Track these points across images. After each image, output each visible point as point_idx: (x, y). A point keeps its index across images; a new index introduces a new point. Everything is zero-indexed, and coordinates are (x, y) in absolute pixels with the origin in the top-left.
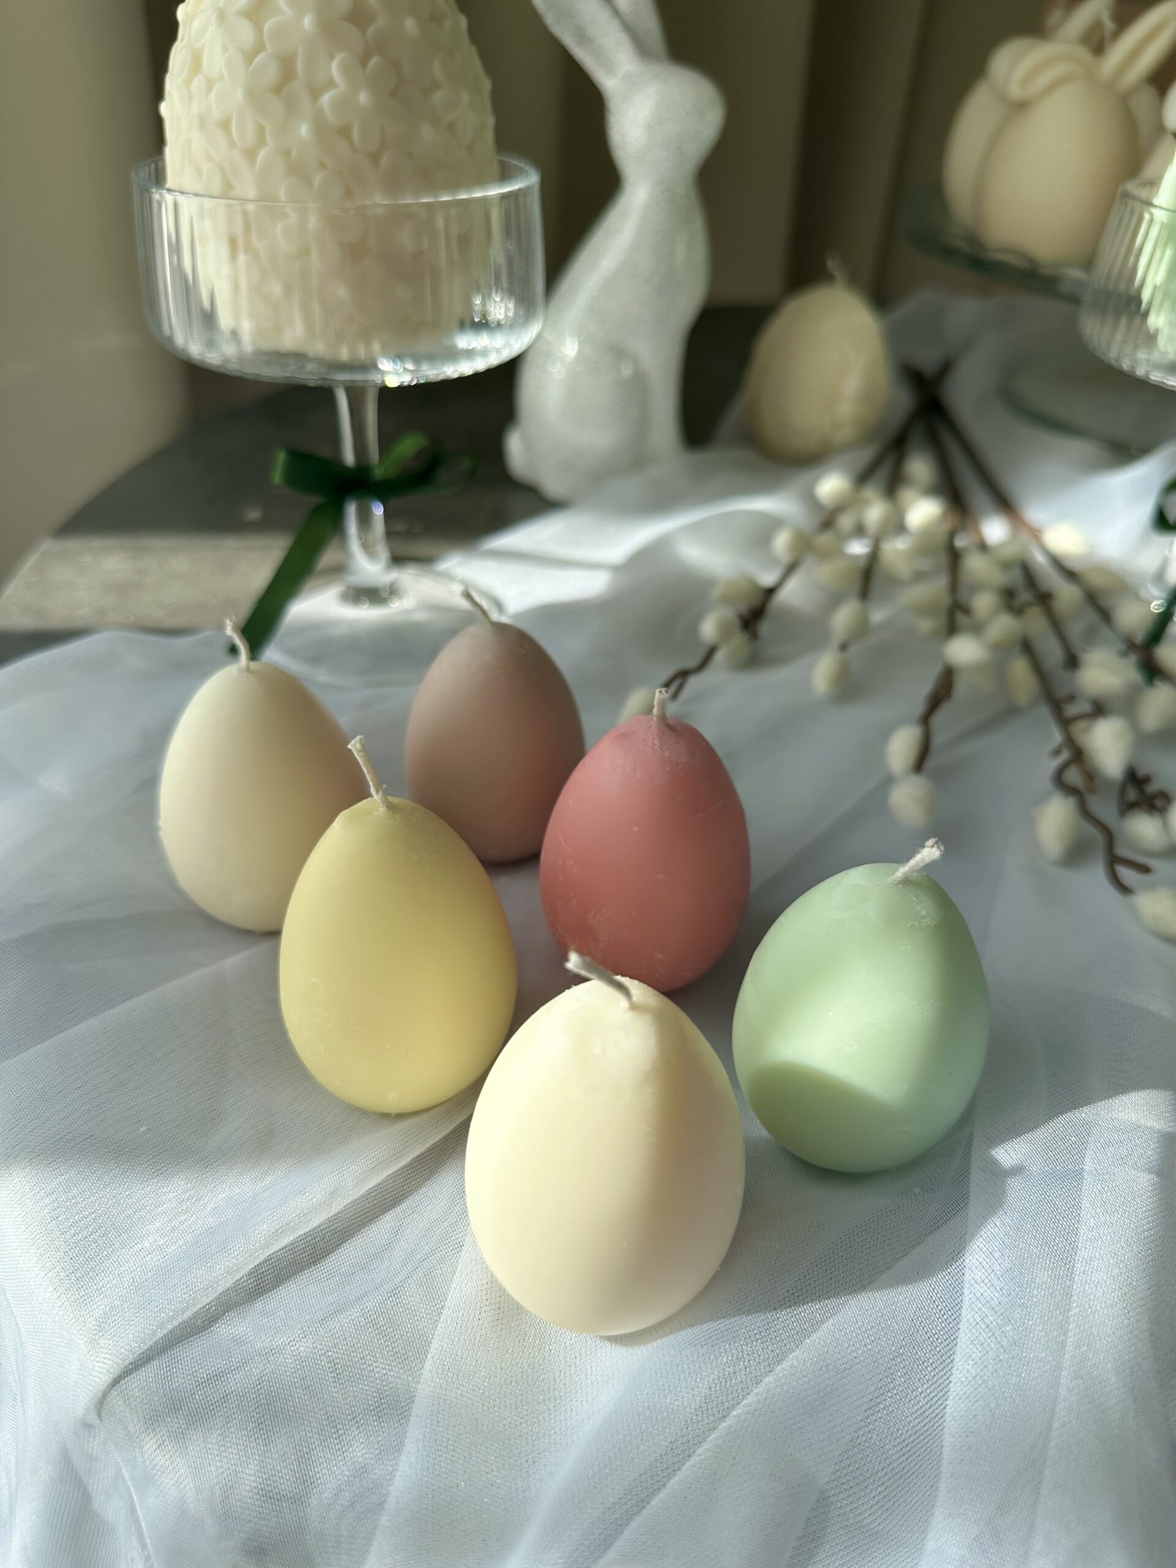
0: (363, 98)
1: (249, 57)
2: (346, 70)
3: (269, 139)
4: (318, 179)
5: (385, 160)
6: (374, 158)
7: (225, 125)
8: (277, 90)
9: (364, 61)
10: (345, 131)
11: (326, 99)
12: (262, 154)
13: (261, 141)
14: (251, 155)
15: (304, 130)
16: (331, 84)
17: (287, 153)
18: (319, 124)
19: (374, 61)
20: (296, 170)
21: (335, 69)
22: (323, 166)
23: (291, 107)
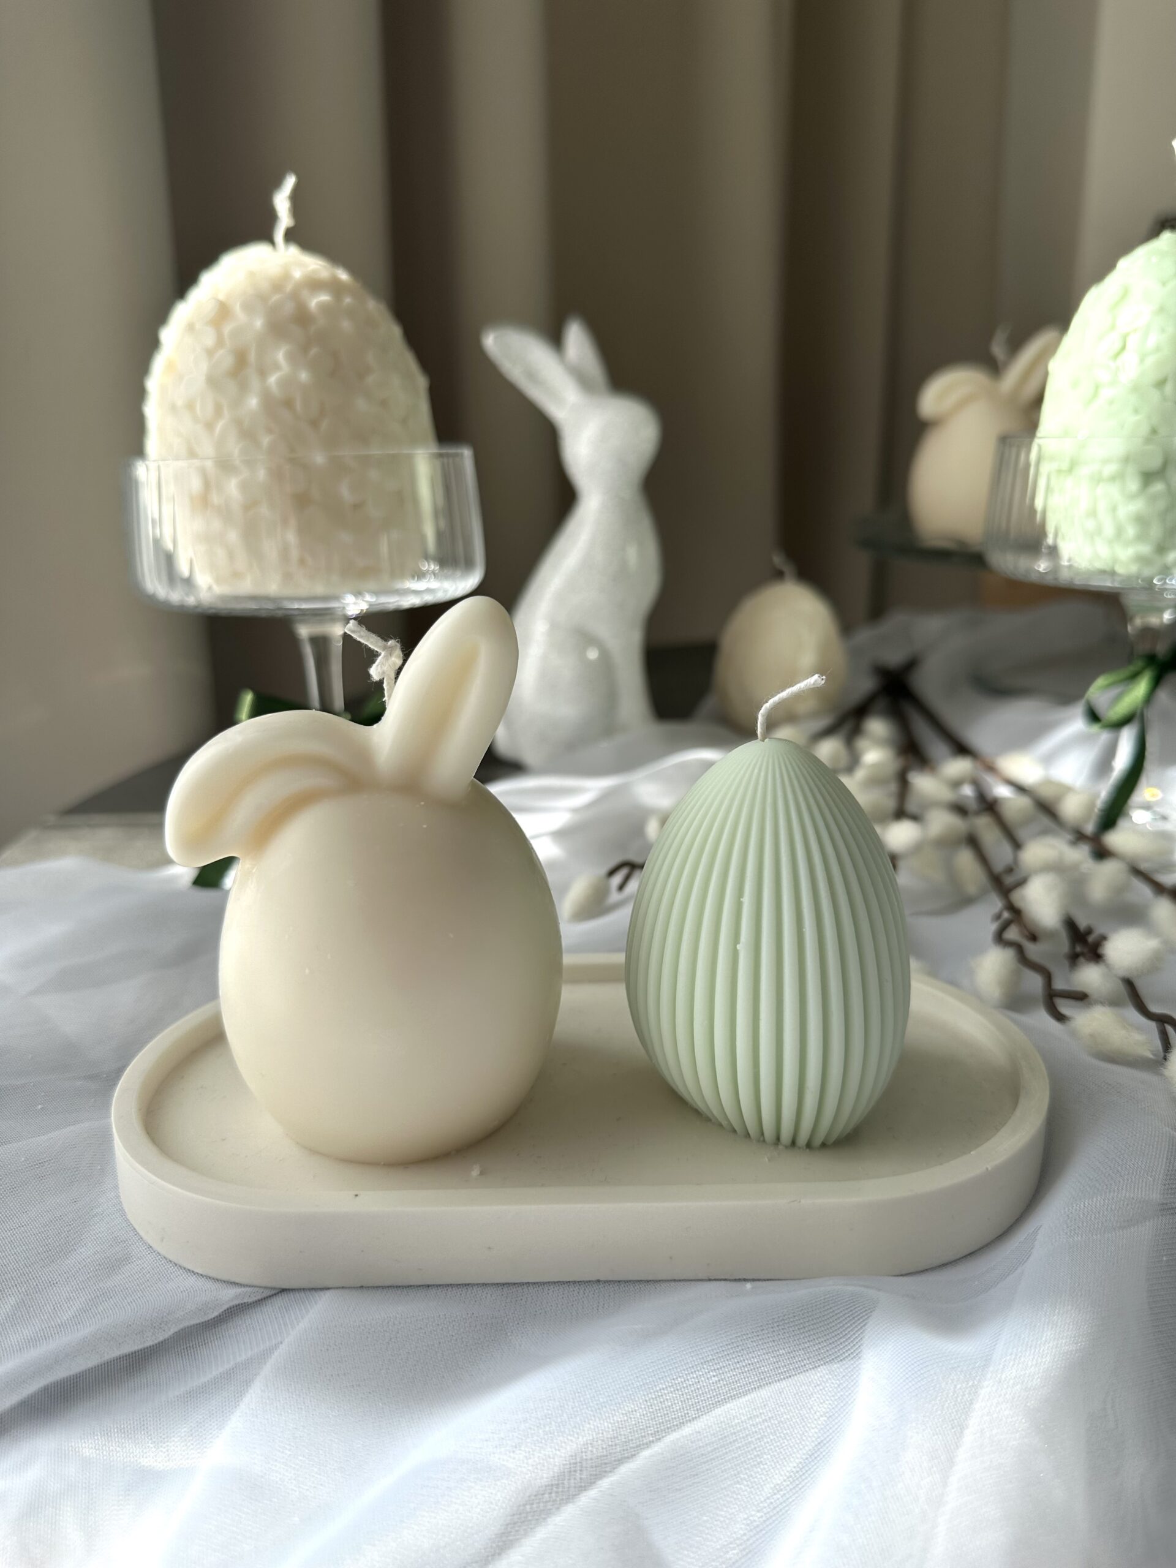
0: (304, 376)
1: (210, 353)
2: (291, 357)
3: (225, 413)
4: (266, 440)
5: (325, 425)
7: (190, 406)
8: (233, 375)
9: (305, 349)
10: (288, 403)
11: (273, 379)
12: (219, 426)
13: (219, 414)
14: (209, 426)
15: (253, 402)
16: (277, 367)
17: (238, 422)
18: (266, 398)
19: (314, 351)
20: (247, 434)
21: (281, 356)
22: (270, 431)
23: (243, 386)
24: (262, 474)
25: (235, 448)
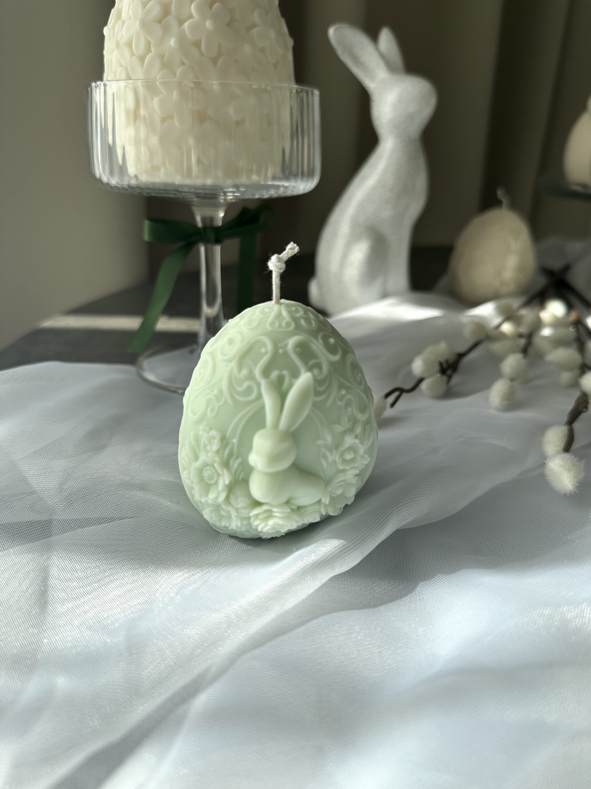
0: (208, 24)
1: (144, 4)
2: (200, 9)
3: (152, 49)
4: (179, 71)
5: (220, 62)
6: (214, 61)
7: (129, 44)
8: (160, 21)
9: (211, 5)
10: (197, 44)
11: (186, 25)
12: (148, 57)
13: (148, 50)
14: (142, 59)
15: (172, 42)
16: (191, 16)
17: (162, 57)
18: (182, 40)
19: (217, 5)
20: (167, 65)
21: (193, 8)
22: (183, 64)
23: (166, 30)
24: (175, 95)
25: (158, 75)
